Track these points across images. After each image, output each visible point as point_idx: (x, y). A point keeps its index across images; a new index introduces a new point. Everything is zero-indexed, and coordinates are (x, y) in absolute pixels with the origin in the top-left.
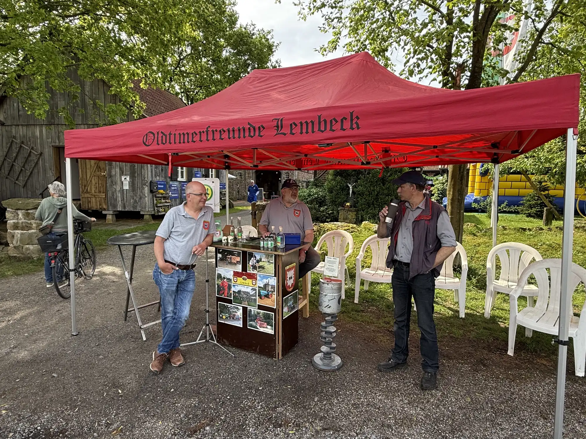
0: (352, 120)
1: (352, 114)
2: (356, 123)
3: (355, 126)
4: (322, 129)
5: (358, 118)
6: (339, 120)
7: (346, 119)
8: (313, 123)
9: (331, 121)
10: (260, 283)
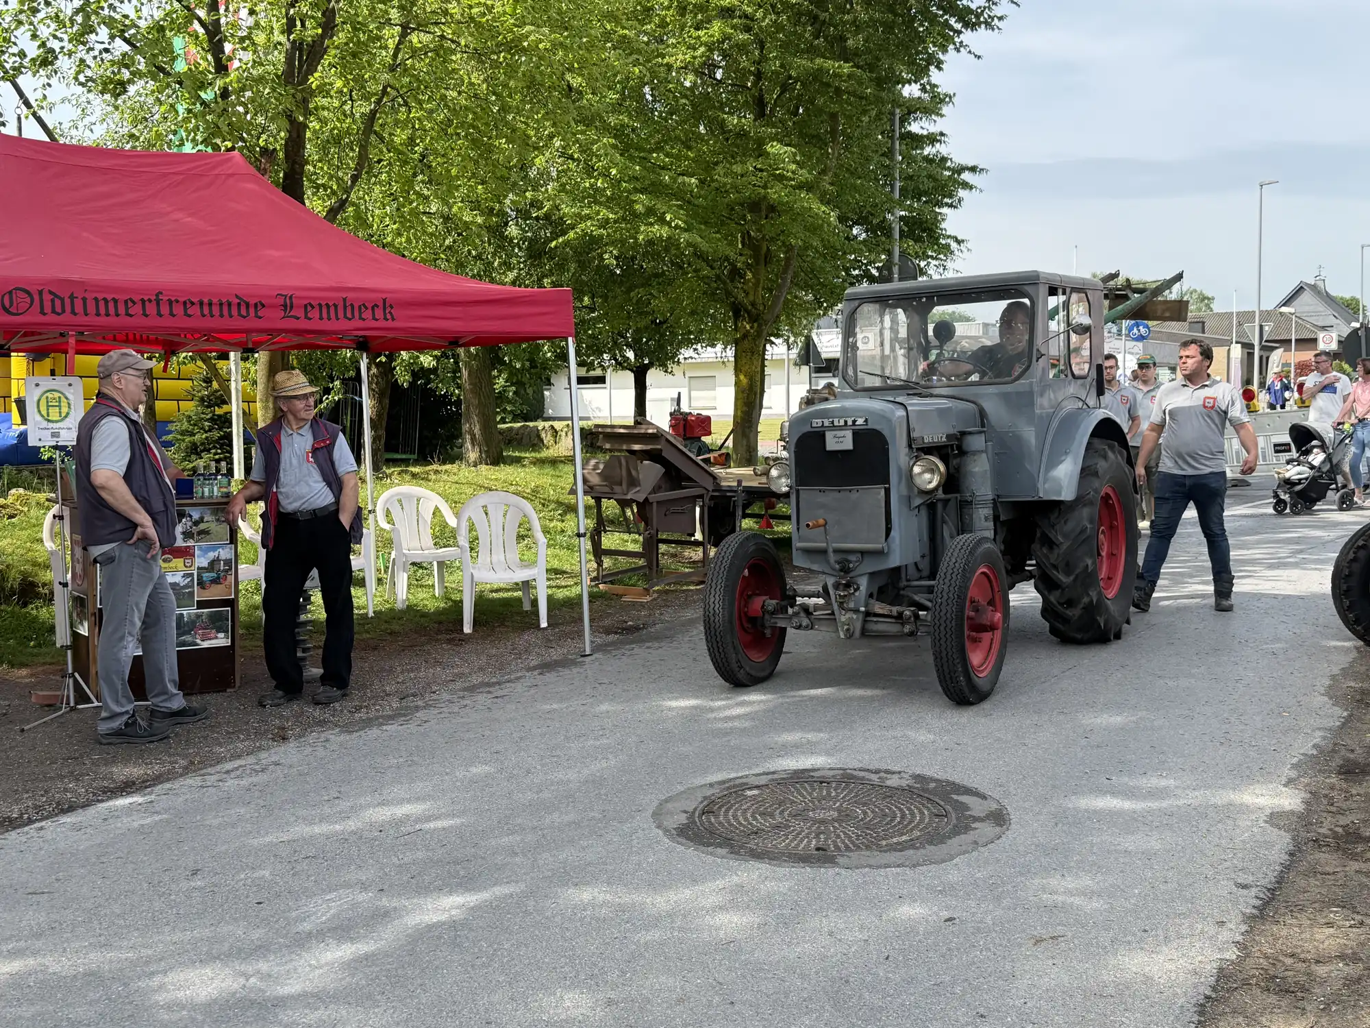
0: (385, 309)
1: (384, 300)
2: (390, 312)
3: (388, 316)
4: (349, 315)
5: (392, 308)
6: (369, 306)
7: (378, 306)
8: (336, 306)
9: (360, 307)
10: (202, 561)
